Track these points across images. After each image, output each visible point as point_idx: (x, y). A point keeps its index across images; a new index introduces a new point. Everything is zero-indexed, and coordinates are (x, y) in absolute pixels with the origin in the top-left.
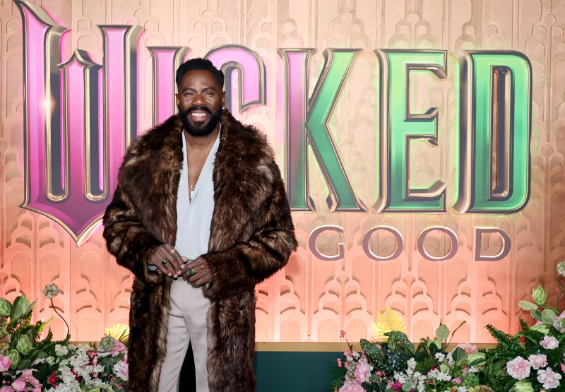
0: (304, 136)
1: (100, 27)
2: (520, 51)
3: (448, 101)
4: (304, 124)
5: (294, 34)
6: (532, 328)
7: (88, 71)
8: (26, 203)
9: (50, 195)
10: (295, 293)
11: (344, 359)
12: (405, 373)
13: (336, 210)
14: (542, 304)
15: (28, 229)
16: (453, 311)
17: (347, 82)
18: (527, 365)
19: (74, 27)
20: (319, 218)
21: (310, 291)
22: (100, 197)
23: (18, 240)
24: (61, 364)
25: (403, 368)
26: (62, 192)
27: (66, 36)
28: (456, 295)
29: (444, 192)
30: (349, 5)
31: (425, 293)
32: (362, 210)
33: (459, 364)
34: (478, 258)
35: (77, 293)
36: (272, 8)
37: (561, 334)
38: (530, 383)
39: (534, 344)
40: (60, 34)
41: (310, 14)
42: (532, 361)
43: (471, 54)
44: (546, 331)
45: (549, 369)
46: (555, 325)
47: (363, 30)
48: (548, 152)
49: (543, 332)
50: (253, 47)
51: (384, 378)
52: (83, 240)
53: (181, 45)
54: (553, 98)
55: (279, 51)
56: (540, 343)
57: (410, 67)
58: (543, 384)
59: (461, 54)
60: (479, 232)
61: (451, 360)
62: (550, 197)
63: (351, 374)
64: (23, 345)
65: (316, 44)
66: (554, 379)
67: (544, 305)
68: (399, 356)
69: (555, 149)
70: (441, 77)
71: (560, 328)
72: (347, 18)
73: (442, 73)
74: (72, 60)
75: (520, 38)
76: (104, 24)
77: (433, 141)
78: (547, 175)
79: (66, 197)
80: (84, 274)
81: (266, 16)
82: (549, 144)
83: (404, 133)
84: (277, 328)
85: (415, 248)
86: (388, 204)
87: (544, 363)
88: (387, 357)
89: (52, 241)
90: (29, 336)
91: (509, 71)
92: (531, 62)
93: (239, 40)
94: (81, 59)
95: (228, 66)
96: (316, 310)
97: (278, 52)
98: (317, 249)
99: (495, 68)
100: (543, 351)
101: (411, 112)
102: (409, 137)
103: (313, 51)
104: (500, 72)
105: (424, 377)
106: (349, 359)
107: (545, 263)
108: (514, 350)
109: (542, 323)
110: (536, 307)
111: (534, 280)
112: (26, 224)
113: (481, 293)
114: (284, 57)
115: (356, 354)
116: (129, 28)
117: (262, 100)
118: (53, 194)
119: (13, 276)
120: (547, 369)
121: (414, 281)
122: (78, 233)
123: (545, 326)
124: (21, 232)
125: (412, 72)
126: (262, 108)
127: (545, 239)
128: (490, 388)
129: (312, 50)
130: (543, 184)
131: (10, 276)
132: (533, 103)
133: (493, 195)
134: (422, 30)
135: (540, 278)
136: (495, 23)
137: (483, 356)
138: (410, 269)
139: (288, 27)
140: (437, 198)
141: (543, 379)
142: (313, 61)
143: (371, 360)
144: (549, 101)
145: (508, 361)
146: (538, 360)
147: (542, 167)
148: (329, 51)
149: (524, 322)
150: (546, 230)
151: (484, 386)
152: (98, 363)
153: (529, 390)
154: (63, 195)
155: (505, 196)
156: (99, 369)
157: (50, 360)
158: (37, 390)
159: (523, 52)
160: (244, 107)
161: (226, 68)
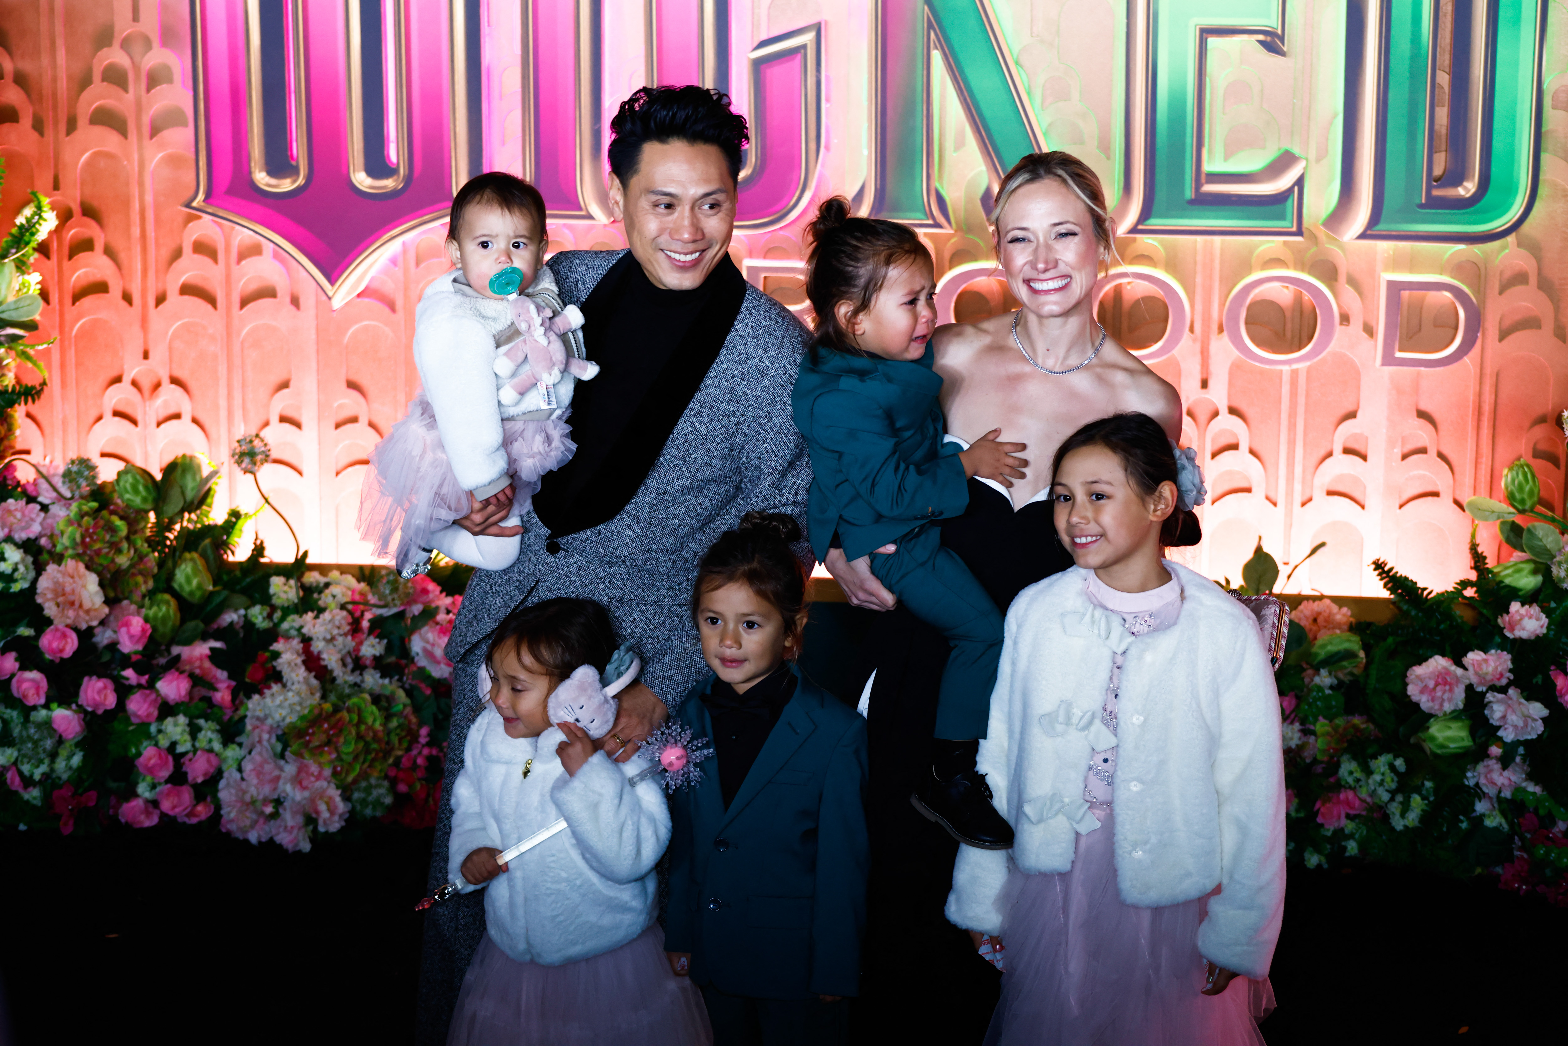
0: (921, 26)
6: (1494, 572)
8: (201, 196)
9: (261, 178)
14: (1527, 506)
15: (206, 260)
16: (1319, 496)
18: (1459, 679)
22: (389, 183)
23: (187, 290)
24: (285, 626)
26: (293, 172)
28: (1330, 454)
29: (1300, 182)
31: (1244, 446)
33: (1292, 660)
34: (1388, 359)
35: (338, 426)
38: (1466, 724)
39: (1486, 622)
42: (1472, 669)
44: (1529, 585)
49: (1516, 586)
52: (349, 293)
56: (1498, 622)
58: (1498, 728)
60: (1395, 288)
64: (188, 580)
66: (1526, 717)
67: (1531, 510)
71: (1561, 580)
77: (1273, 43)
79: (301, 181)
80: (355, 378)
83: (1192, 22)
85: (1221, 330)
86: (1146, 213)
89: (269, 293)
90: (203, 555)
100: (1504, 643)
102: (1206, 33)
109: (1524, 557)
110: (1511, 515)
112: (203, 248)
113: (1398, 452)
118: (268, 174)
119: (175, 381)
120: (1511, 691)
121: (1216, 414)
122: (333, 275)
123: (1531, 567)
124: (189, 266)
128: (1371, 726)
131: (166, 381)
133: (1436, 193)
137: (1356, 643)
138: (1204, 384)
140: (1280, 198)
141: (1498, 715)
145: (1411, 665)
146: (1489, 664)
151: (1356, 720)
152: (371, 631)
153: (1463, 739)
154: (294, 178)
155: (1468, 195)
156: (371, 648)
157: (257, 615)
158: (222, 695)
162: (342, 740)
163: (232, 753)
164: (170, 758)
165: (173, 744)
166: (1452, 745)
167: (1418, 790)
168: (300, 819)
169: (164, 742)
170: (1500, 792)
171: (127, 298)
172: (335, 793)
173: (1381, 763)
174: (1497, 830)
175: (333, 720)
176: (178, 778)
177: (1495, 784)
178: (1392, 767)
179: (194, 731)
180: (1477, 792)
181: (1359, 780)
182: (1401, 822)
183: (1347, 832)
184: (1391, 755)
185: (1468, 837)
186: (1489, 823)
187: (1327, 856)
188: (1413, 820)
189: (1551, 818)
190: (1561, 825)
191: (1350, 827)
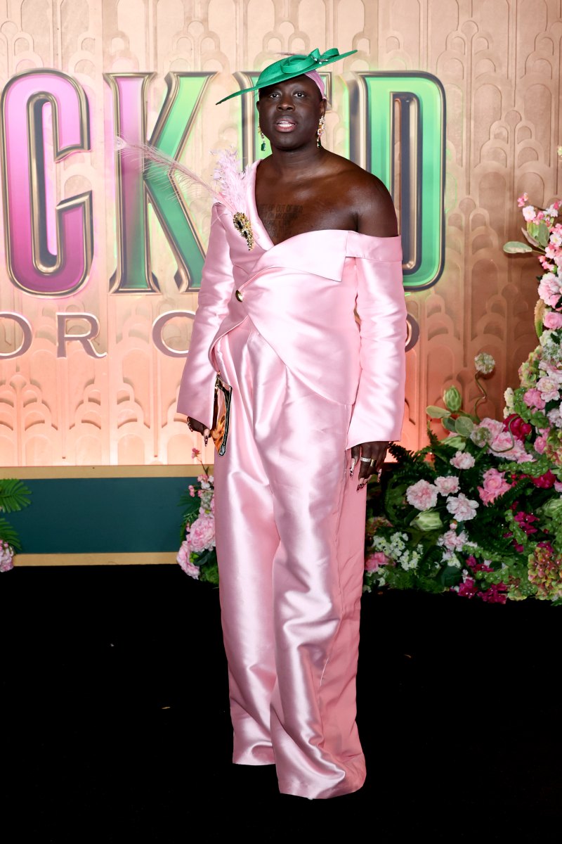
2: (429, 71)
3: (334, 142)
4: (141, 175)
5: (126, 54)
6: (442, 442)
10: (136, 401)
11: (198, 487)
13: (187, 290)
14: (457, 409)
17: (199, 117)
18: (433, 491)
20: (165, 302)
21: (155, 398)
30: (198, 12)
36: (95, 18)
37: (479, 449)
38: (438, 514)
39: (444, 463)
41: (147, 25)
42: (440, 486)
43: (364, 77)
44: (462, 446)
45: (462, 496)
46: (472, 437)
47: (218, 46)
48: (468, 207)
49: (456, 447)
50: (70, 72)
54: (475, 135)
55: (106, 77)
56: (451, 461)
58: (454, 515)
59: (351, 77)
62: (470, 268)
63: (206, 505)
65: (156, 66)
66: (469, 508)
67: (459, 411)
69: (477, 203)
71: (477, 441)
72: (196, 30)
75: (430, 54)
78: (467, 238)
81: (87, 28)
82: (470, 197)
84: (114, 446)
87: (455, 488)
91: (414, 99)
92: (445, 86)
93: (52, 64)
95: (38, 98)
96: (164, 422)
97: (105, 79)
98: (163, 342)
99: (396, 96)
103: (151, 76)
104: (403, 100)
106: (205, 486)
107: (465, 356)
108: (418, 471)
109: (456, 434)
110: (447, 414)
111: (450, 378)
114: (112, 84)
117: (85, 143)
120: (460, 495)
123: (460, 439)
126: (86, 155)
127: (465, 324)
128: (387, 521)
129: (150, 74)
130: (462, 251)
132: (448, 142)
135: (458, 375)
136: (396, 33)
139: (118, 44)
141: (454, 508)
142: (152, 91)
144: (469, 139)
145: (409, 485)
146: (448, 483)
147: (460, 228)
148: (172, 75)
149: (433, 433)
150: (465, 312)
151: (379, 519)
153: (436, 522)
155: (412, 268)
159: (433, 73)
160: (61, 155)
161: (34, 100)
166: (431, 525)
167: (415, 549)
170: (455, 548)
173: (396, 537)
174: (454, 567)
177: (453, 544)
178: (402, 539)
180: (444, 549)
181: (384, 547)
182: (408, 566)
183: (379, 573)
184: (400, 533)
185: (441, 571)
186: (450, 564)
187: (371, 586)
188: (414, 564)
189: (481, 560)
190: (487, 563)
191: (381, 571)
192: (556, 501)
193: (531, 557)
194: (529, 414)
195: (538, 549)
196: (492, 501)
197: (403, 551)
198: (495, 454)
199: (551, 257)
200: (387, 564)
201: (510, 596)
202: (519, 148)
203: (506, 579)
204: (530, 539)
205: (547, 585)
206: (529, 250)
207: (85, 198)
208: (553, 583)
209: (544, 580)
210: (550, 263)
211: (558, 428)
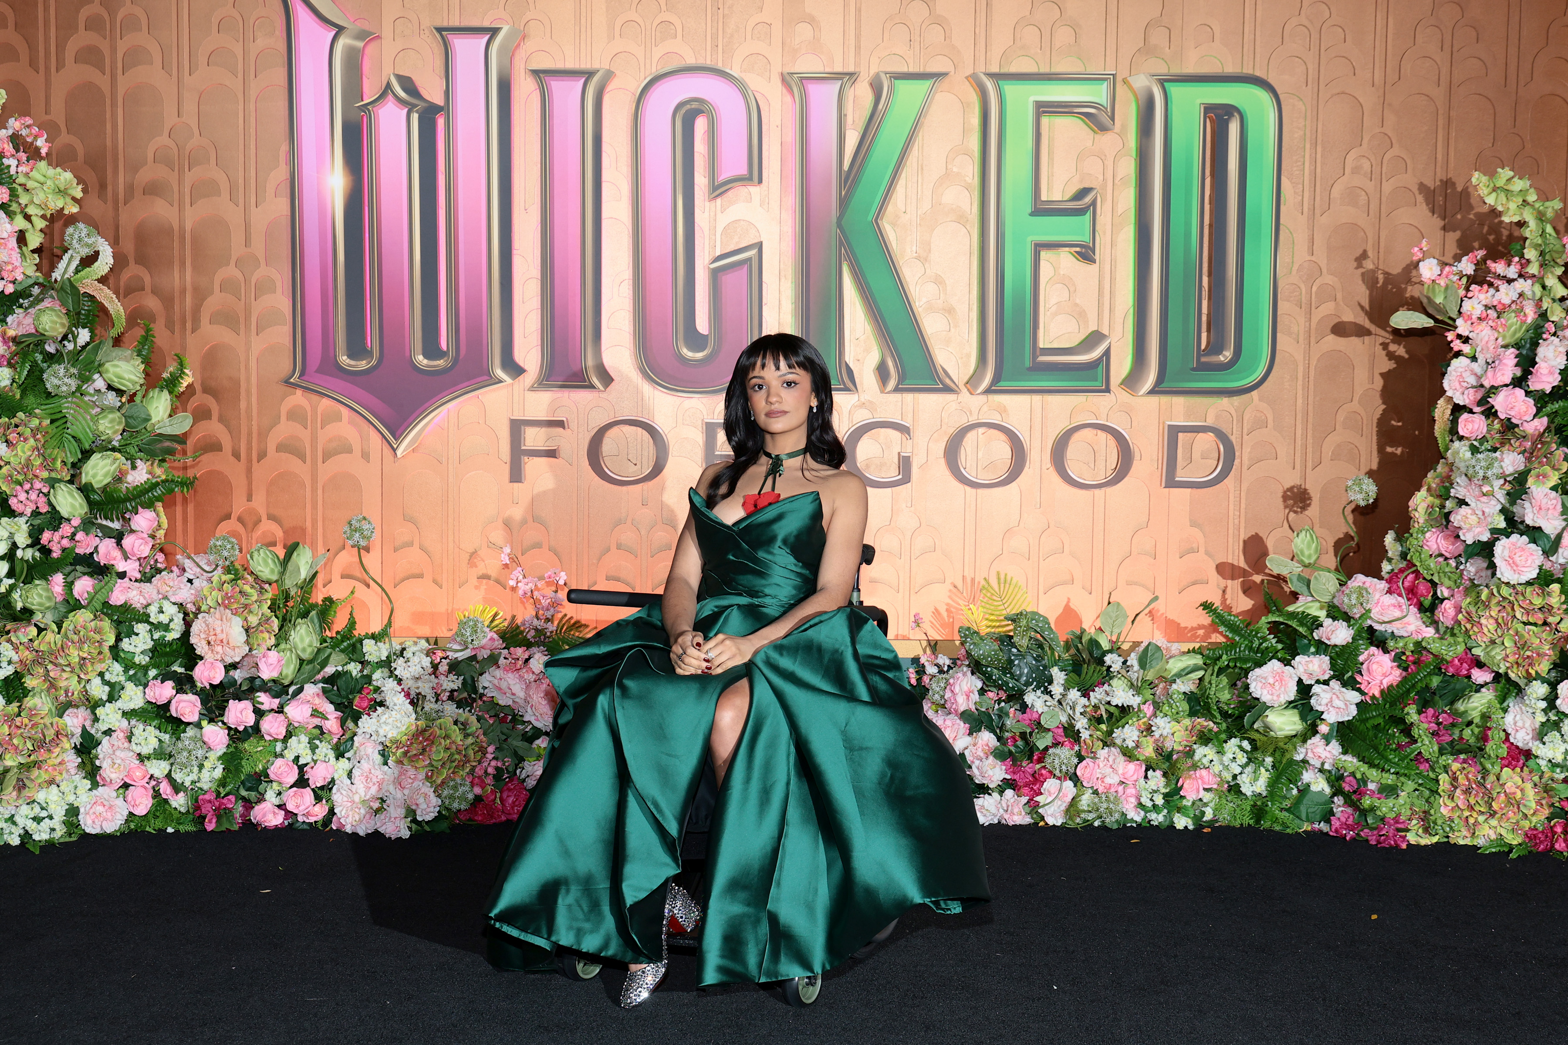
0: (834, 245)
1: (440, 30)
2: (1258, 74)
3: (1114, 175)
4: (834, 220)
5: (815, 46)
6: (1293, 608)
7: (415, 117)
8: (297, 374)
9: (343, 360)
11: (921, 671)
12: (1048, 692)
13: (897, 389)
14: (1312, 561)
15: (299, 426)
18: (1291, 676)
19: (387, 32)
20: (863, 405)
22: (441, 363)
23: (281, 448)
25: (1044, 683)
26: (367, 355)
27: (371, 50)
28: (1128, 556)
29: (1107, 354)
31: (1067, 550)
32: (947, 389)
33: (1150, 676)
34: (1170, 483)
35: (396, 550)
37: (1354, 618)
38: (1297, 711)
39: (1302, 637)
40: (360, 44)
42: (1300, 670)
43: (1162, 82)
44: (1323, 612)
45: (1335, 683)
46: (1339, 603)
47: (949, 38)
48: (1311, 274)
49: (1317, 614)
50: (735, 70)
51: (1003, 704)
52: (408, 447)
53: (596, 66)
54: (1322, 168)
55: (786, 80)
56: (1314, 634)
57: (1043, 109)
58: (1323, 713)
59: (1141, 82)
60: (1174, 431)
61: (1136, 667)
63: (937, 697)
64: (302, 641)
65: (858, 63)
66: (1346, 702)
67: (1315, 564)
68: (1035, 659)
69: (1324, 268)
70: (1102, 128)
71: (1349, 607)
72: (917, 12)
73: (1105, 119)
74: (383, 96)
75: (1257, 50)
76: (445, 24)
77: (1086, 254)
78: (1308, 320)
79: (374, 362)
80: (410, 512)
81: (761, 8)
82: (1313, 258)
83: (1030, 238)
85: (1050, 466)
86: (998, 377)
87: (1324, 672)
88: (1011, 662)
89: (347, 449)
91: (1236, 114)
92: (1281, 95)
93: (709, 57)
94: (402, 94)
95: (688, 107)
97: (784, 80)
98: (859, 465)
99: (1209, 110)
100: (1322, 647)
101: (1044, 197)
102: (1039, 247)
103: (851, 76)
104: (1219, 115)
105: (1084, 701)
106: (931, 670)
108: (1260, 651)
109: (1312, 598)
110: (1298, 569)
112: (296, 416)
113: (1176, 553)
114: (795, 90)
115: (944, 661)
116: (494, 32)
117: (754, 175)
118: (349, 357)
120: (1332, 683)
121: (1047, 528)
122: (397, 434)
123: (1318, 604)
124: (284, 430)
125: (1045, 120)
126: (754, 190)
127: (1303, 446)
128: (1211, 724)
129: (851, 74)
130: (1300, 337)
131: (264, 518)
133: (1203, 360)
134: (1064, 36)
136: (1210, 18)
137: (1198, 660)
139: (804, 31)
140: (1093, 365)
141: (1323, 703)
142: (852, 97)
143: (977, 667)
144: (1313, 173)
146: (1313, 665)
147: (1298, 304)
148: (883, 76)
150: (1304, 427)
152: (450, 671)
153: (1295, 724)
154: (369, 360)
155: (1226, 361)
156: (452, 683)
157: (354, 669)
158: (332, 723)
159: (1264, 77)
160: (718, 189)
161: (683, 111)
162: (434, 749)
163: (344, 764)
164: (296, 767)
165: (297, 758)
167: (1261, 763)
168: (402, 812)
169: (290, 755)
170: (1322, 764)
171: (236, 455)
172: (430, 792)
173: (1231, 746)
174: (1321, 793)
175: (427, 734)
176: (302, 782)
177: (1318, 758)
178: (1241, 748)
179: (313, 748)
180: (1304, 765)
181: (1212, 761)
182: (1251, 789)
183: (1205, 801)
184: (1238, 740)
185: (1299, 800)
186: (1314, 788)
187: (1193, 819)
188: (1261, 786)
189: (1364, 781)
190: (1372, 786)
191: (1207, 797)
192: (1478, 695)
193: (1444, 778)
194: (1432, 565)
195: (1456, 766)
196: (1377, 694)
197: (1244, 767)
198: (1376, 627)
199: (1465, 333)
200: (1215, 786)
201: (1412, 838)
202: (1387, 187)
203: (1406, 813)
204: (1441, 752)
205: (1471, 821)
206: (1429, 323)
207: (752, 253)
208: (1481, 819)
209: (1466, 813)
210: (1464, 342)
211: (1479, 586)
